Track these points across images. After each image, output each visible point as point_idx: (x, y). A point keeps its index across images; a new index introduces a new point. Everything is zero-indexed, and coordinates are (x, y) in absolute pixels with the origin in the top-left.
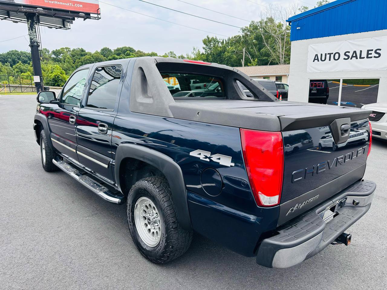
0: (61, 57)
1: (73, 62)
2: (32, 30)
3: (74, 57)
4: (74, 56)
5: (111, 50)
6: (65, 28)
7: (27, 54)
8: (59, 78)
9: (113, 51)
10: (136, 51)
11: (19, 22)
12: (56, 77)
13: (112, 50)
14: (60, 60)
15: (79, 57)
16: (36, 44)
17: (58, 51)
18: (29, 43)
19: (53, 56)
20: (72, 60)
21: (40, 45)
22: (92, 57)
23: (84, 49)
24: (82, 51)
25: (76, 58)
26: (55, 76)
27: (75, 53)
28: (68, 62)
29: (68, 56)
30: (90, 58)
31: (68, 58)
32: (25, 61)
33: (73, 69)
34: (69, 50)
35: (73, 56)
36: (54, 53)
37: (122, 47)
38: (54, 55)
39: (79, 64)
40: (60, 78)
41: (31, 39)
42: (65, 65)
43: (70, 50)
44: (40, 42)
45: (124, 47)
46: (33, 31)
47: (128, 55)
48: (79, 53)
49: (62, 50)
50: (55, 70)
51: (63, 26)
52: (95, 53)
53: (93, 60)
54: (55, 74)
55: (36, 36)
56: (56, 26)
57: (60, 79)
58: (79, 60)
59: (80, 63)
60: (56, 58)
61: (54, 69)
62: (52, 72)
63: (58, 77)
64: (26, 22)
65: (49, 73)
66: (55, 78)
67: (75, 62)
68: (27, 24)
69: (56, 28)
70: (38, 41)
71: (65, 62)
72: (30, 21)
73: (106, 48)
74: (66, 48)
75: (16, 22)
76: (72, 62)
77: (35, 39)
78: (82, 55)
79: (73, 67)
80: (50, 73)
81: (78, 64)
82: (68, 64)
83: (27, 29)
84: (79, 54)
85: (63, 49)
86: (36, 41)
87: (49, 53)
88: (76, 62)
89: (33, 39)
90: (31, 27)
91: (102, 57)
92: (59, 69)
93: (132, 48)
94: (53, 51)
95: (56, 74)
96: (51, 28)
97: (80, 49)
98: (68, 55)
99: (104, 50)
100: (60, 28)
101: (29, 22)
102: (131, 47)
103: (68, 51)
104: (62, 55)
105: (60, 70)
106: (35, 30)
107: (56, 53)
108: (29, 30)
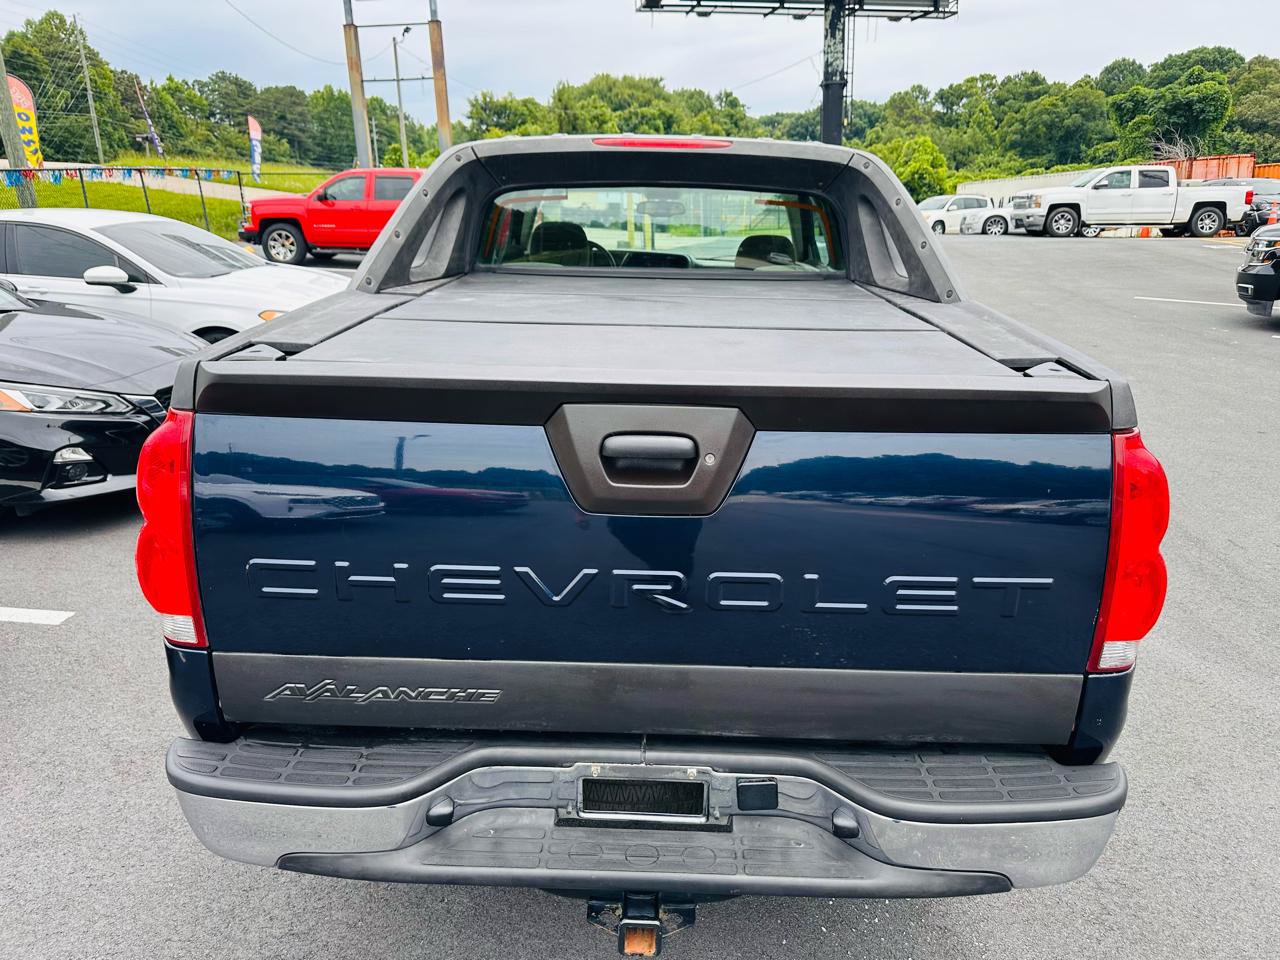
0: (959, 110)
1: (996, 123)
2: (833, 36)
3: (1002, 107)
4: (1003, 104)
5: (1140, 67)
6: (941, 15)
7: (868, 108)
8: (925, 179)
9: (1148, 70)
10: (1247, 60)
11: (809, 15)
12: (916, 176)
13: (1145, 67)
14: (957, 120)
15: (1017, 105)
16: (838, 78)
17: (955, 91)
18: (822, 77)
19: (939, 108)
20: (993, 118)
21: (849, 80)
22: (1064, 99)
23: (1042, 73)
24: (1035, 80)
25: (1006, 109)
26: (913, 174)
27: (1008, 91)
28: (979, 126)
29: (984, 105)
30: (1054, 105)
31: (981, 111)
32: (857, 129)
33: (989, 148)
34: (991, 84)
35: (1001, 103)
36: (942, 97)
37: (1185, 52)
38: (943, 104)
39: (1013, 128)
40: (927, 181)
41: (827, 65)
42: (965, 136)
43: (994, 81)
44: (850, 71)
45: (1195, 52)
46: (835, 38)
47: (1195, 83)
48: (1020, 90)
49: (969, 84)
50: (916, 155)
51: (932, 9)
52: (1078, 85)
53: (1065, 110)
54: (914, 167)
55: (843, 52)
56: (912, 12)
57: (925, 185)
58: (1014, 115)
59: (1017, 124)
60: (945, 114)
61: (915, 150)
62: (906, 162)
63: (921, 177)
64: (823, 12)
65: (897, 164)
66: (913, 179)
67: (1000, 121)
68: (823, 18)
69: (913, 19)
70: (845, 70)
71: (971, 124)
72: (832, 8)
73: (1124, 60)
74: (983, 78)
75: (802, 17)
76: (992, 124)
77: (838, 62)
78: (1029, 97)
79: (991, 140)
80: (900, 166)
81: (1009, 130)
82: (977, 130)
83: (823, 33)
84: (1021, 94)
85: (973, 80)
86: (840, 69)
87: (928, 100)
88: (1003, 123)
89: (831, 64)
90: (834, 28)
91: (1098, 97)
92: (929, 150)
93: (1230, 51)
94: (942, 90)
95: (918, 167)
96: (898, 19)
97: (1030, 72)
98: (985, 101)
99: (1113, 69)
100: (925, 14)
101: (830, 13)
102: (1226, 46)
103: (988, 86)
104: (964, 100)
105: (932, 154)
106: (841, 33)
107: (948, 97)
108: (826, 37)
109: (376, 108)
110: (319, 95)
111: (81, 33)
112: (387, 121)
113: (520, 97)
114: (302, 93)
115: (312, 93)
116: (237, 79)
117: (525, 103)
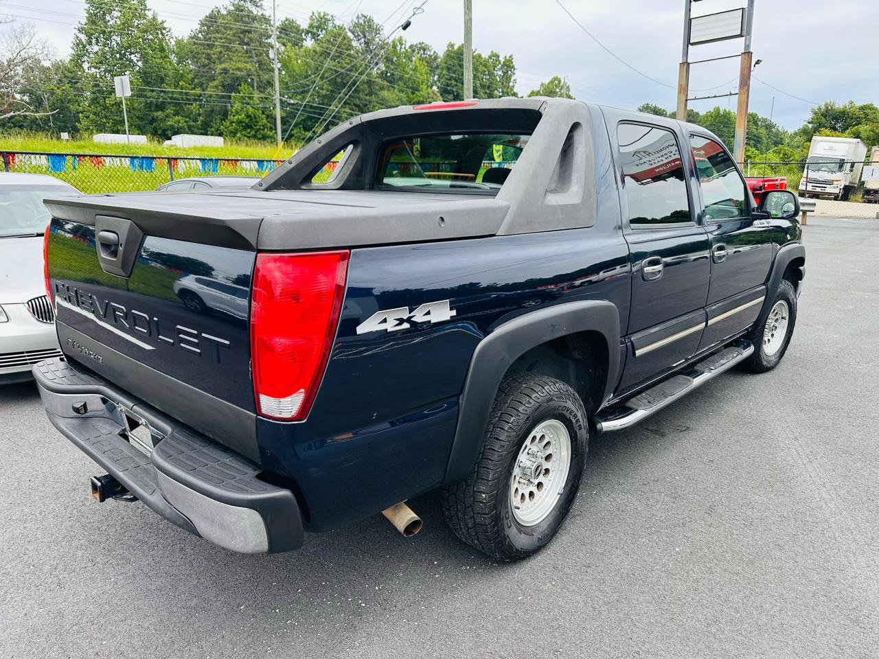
109: (753, 120)
110: (709, 114)
111: (568, 87)
112: (757, 129)
113: (858, 104)
114: (697, 114)
115: (705, 113)
116: (655, 107)
117: (862, 108)
